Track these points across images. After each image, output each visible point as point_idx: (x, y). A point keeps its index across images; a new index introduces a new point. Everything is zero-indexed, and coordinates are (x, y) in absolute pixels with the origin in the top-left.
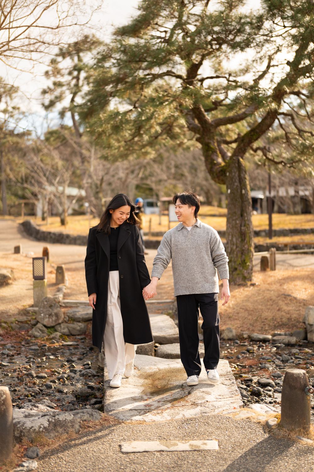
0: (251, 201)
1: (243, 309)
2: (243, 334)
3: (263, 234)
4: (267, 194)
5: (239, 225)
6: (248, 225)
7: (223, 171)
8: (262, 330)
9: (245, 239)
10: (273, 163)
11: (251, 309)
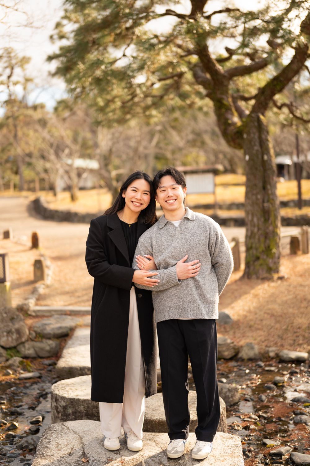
0: (275, 168)
1: (268, 314)
2: (268, 352)
3: (292, 204)
4: (295, 159)
5: (261, 201)
6: (273, 200)
7: (239, 133)
8: (294, 343)
9: (269, 219)
10: (301, 122)
11: (279, 314)
